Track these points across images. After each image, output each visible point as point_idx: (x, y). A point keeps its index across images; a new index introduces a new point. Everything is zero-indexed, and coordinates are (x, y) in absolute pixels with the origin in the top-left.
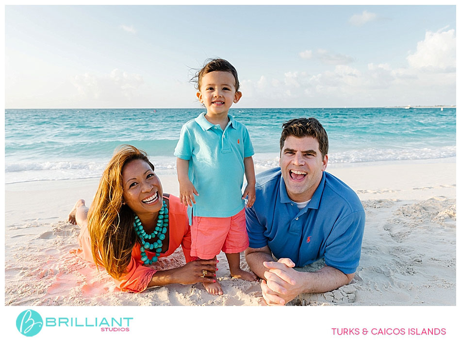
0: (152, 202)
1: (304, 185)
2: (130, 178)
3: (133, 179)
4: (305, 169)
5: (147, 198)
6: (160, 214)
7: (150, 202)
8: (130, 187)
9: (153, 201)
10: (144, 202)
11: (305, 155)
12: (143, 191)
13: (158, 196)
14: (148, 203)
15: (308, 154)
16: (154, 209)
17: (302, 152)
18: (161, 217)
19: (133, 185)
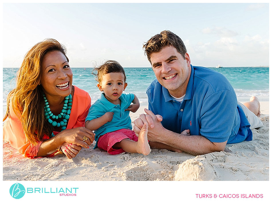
0: (63, 88)
1: (177, 82)
2: (50, 64)
3: (53, 66)
4: (173, 72)
5: (61, 84)
6: (66, 99)
7: (62, 88)
8: (49, 71)
9: (65, 88)
10: (57, 86)
11: (169, 62)
12: (59, 78)
13: (68, 84)
14: (60, 88)
15: (171, 60)
16: (63, 94)
17: (166, 61)
18: (66, 101)
19: (51, 70)
